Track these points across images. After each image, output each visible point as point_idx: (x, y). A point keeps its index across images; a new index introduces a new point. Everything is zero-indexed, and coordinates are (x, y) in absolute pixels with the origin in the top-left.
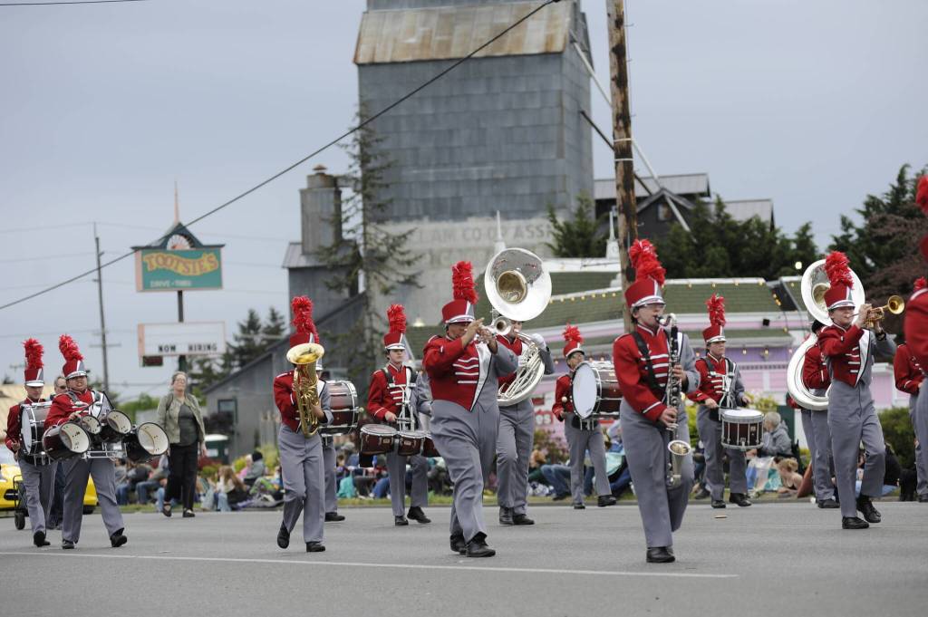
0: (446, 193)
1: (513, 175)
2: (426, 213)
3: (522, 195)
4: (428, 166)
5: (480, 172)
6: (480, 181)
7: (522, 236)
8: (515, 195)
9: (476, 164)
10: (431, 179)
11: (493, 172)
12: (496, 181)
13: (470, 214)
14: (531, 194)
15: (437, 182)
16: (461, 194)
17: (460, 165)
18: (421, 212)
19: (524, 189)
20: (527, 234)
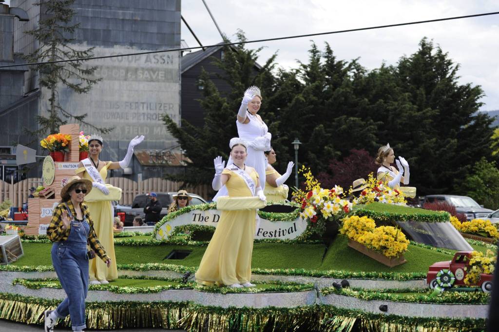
0: (100, 26)
1: (147, 19)
2: (86, 39)
3: (152, 33)
4: (88, 6)
5: (124, 14)
6: (123, 20)
7: (150, 61)
8: (147, 33)
9: (122, 8)
10: (90, 15)
11: (133, 15)
12: (135, 22)
13: (116, 43)
14: (158, 33)
15: (94, 18)
16: (110, 29)
17: (110, 8)
18: (82, 38)
19: (153, 29)
20: (153, 60)
